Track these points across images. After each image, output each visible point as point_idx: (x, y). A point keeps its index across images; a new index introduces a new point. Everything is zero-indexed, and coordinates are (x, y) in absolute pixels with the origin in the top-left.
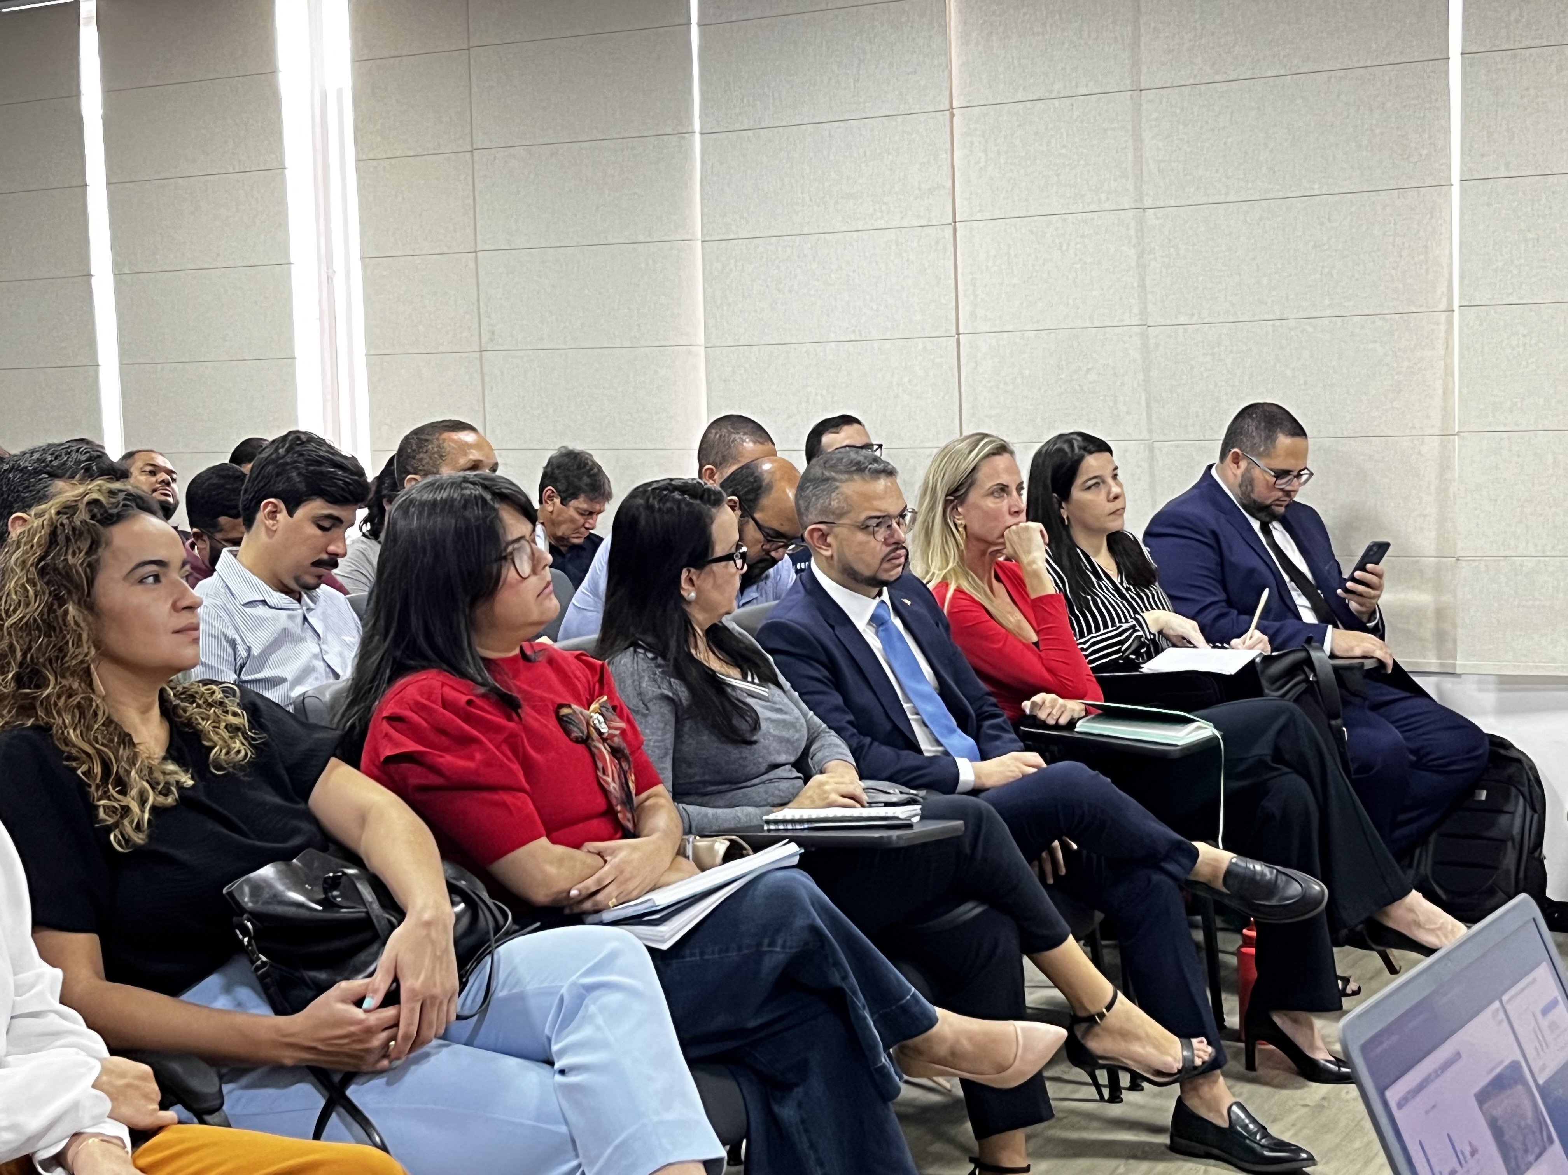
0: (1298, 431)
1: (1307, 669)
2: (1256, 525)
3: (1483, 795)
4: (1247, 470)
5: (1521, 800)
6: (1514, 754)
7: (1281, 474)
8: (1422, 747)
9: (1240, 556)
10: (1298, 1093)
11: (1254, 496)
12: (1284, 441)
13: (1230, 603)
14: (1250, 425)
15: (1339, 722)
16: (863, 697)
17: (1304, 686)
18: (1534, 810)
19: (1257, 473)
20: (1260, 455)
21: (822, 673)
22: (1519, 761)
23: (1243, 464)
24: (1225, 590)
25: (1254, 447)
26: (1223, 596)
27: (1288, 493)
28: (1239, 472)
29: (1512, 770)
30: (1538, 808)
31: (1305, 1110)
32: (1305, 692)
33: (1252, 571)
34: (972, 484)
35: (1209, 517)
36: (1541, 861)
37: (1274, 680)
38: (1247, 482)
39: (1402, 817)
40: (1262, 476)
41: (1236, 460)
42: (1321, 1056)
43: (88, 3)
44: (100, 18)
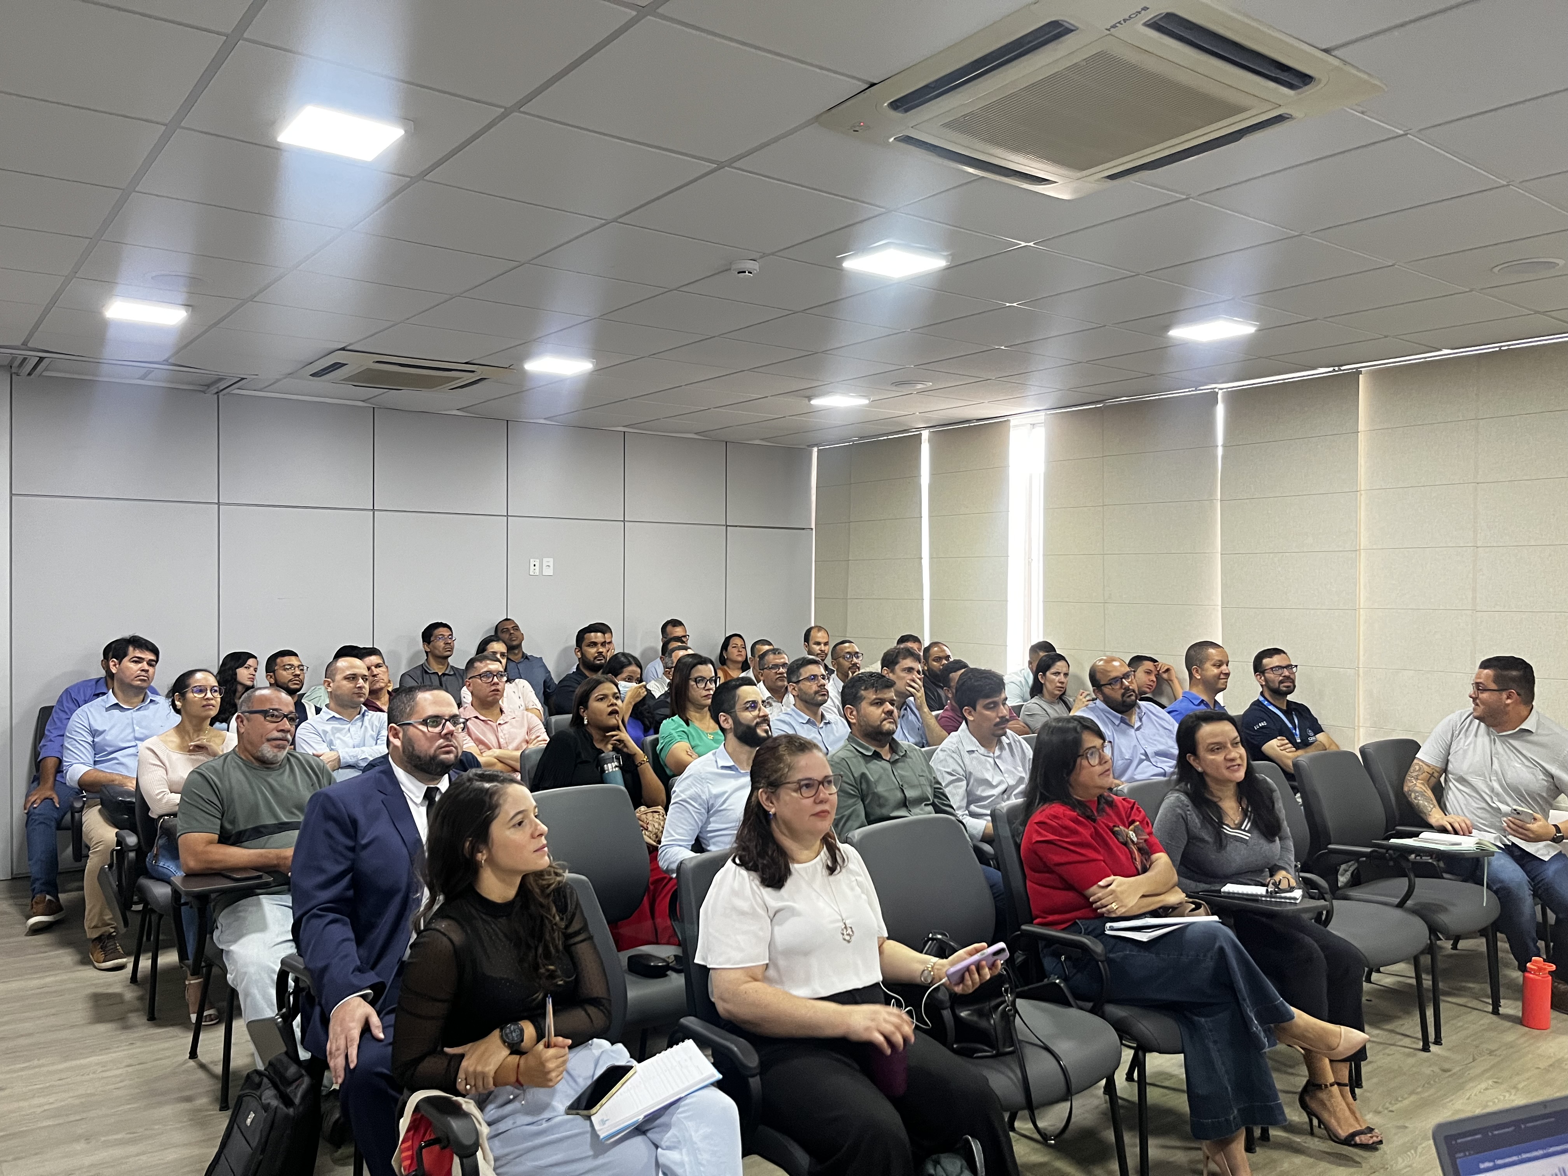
43: (925, 434)
44: (930, 441)
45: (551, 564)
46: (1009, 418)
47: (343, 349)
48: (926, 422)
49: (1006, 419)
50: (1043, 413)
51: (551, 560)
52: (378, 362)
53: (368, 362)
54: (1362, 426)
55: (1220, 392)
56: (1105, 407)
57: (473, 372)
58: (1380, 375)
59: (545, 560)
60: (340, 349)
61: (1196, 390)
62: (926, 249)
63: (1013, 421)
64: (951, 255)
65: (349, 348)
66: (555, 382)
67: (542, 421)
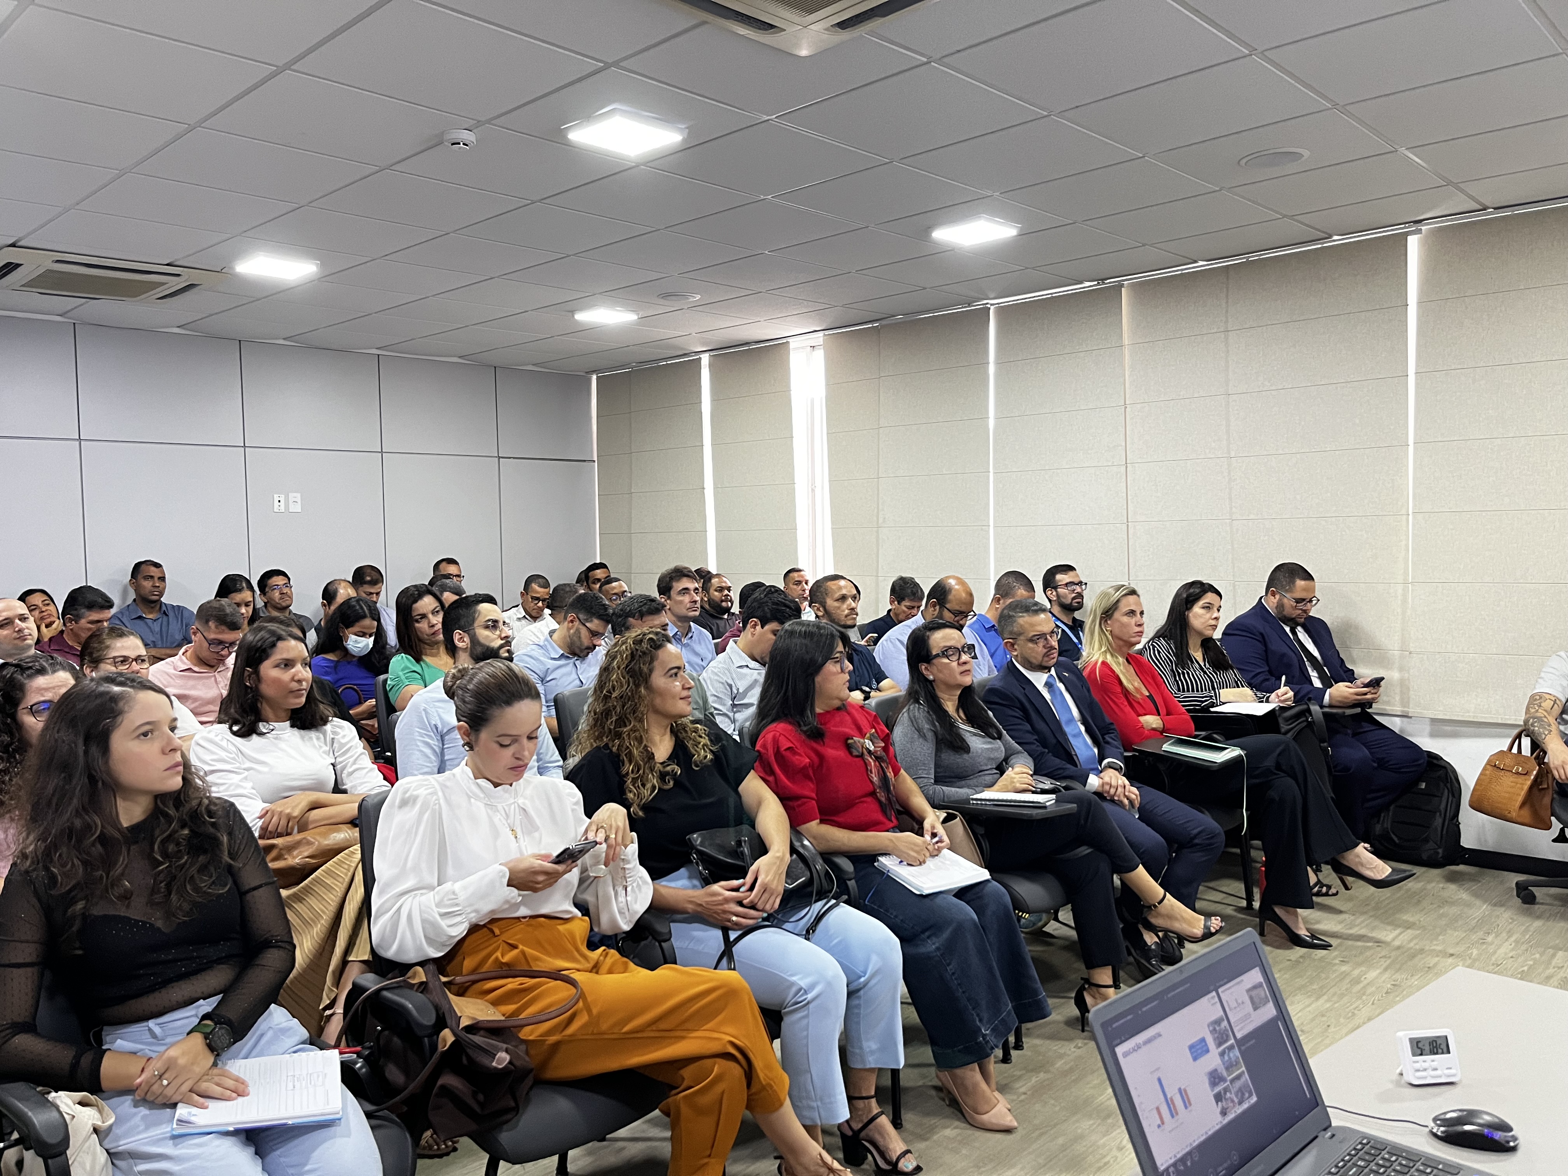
0: (1309, 577)
1: (1307, 715)
2: (1287, 629)
3: (1423, 785)
4: (1280, 600)
5: (1446, 791)
6: (1443, 764)
7: (1299, 601)
8: (1383, 758)
9: (1276, 645)
10: (1287, 952)
11: (1285, 613)
12: (1300, 583)
13: (1270, 672)
14: (1280, 575)
15: (1325, 744)
16: (1041, 726)
17: (1305, 724)
18: (1453, 796)
19: (1285, 600)
20: (1287, 591)
21: (1019, 713)
22: (1445, 768)
23: (1277, 597)
24: (1268, 665)
25: (1283, 587)
26: (1267, 668)
27: (1305, 611)
28: (1275, 601)
29: (1441, 772)
30: (1456, 795)
31: (1289, 963)
32: (1306, 727)
33: (1284, 655)
34: (1116, 609)
35: (1259, 625)
36: (1458, 825)
37: (1287, 720)
38: (1280, 606)
39: (1369, 796)
40: (1289, 602)
41: (1273, 594)
42: (1303, 932)
43: (705, 359)
44: (711, 365)
45: (299, 500)
46: (789, 339)
47: (13, 245)
48: (703, 344)
49: (784, 341)
50: (821, 334)
51: (298, 495)
52: (58, 261)
53: (47, 263)
54: (1126, 340)
55: (992, 308)
56: (882, 326)
57: (179, 275)
58: (1140, 289)
59: (291, 495)
60: (11, 246)
61: (969, 306)
62: (657, 119)
63: (793, 343)
64: (687, 128)
65: (20, 244)
66: (284, 291)
67: (282, 342)
